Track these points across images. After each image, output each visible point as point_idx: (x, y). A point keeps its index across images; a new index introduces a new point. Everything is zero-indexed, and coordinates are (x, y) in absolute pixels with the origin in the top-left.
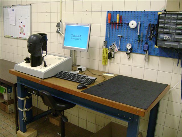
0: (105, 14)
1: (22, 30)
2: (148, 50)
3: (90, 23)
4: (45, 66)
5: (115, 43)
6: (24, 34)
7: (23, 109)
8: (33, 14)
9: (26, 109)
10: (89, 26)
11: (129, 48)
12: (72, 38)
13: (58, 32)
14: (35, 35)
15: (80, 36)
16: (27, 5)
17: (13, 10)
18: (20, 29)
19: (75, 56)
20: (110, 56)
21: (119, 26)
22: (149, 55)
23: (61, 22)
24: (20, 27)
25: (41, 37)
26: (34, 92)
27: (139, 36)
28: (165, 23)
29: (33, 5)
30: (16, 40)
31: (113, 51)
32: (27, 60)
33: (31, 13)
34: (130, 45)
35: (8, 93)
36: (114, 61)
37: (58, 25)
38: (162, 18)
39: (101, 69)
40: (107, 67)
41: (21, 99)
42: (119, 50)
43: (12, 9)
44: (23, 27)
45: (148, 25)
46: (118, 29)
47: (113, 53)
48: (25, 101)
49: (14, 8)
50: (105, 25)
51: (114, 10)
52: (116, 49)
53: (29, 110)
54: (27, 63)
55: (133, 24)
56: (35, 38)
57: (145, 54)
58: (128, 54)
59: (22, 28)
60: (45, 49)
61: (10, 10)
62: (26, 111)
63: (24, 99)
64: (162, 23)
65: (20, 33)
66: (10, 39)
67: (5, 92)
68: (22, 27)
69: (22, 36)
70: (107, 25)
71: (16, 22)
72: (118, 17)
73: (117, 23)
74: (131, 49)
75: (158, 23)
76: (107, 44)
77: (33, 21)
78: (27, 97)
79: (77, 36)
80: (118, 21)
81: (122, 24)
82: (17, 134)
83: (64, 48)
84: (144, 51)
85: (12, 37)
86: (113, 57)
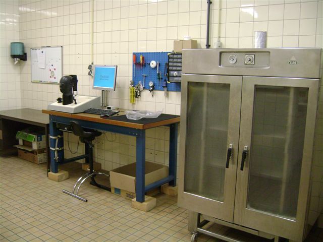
0: (132, 55)
1: (53, 74)
2: (166, 86)
3: (116, 64)
4: (76, 103)
5: (140, 82)
6: (55, 78)
7: (54, 148)
8: (64, 57)
9: (58, 148)
10: (115, 67)
11: (151, 86)
12: (101, 79)
13: (89, 74)
14: (66, 77)
15: (108, 77)
16: (58, 47)
17: (42, 52)
18: (50, 72)
19: (106, 98)
20: (137, 95)
21: (142, 66)
22: (167, 90)
23: (92, 64)
24: (50, 70)
25: (72, 78)
26: (66, 128)
27: (159, 74)
28: (173, 62)
29: (64, 47)
30: (46, 85)
31: (139, 90)
32: (59, 100)
33: (62, 55)
34: (152, 83)
35: (38, 141)
36: (141, 99)
37: (90, 67)
38: (171, 58)
39: (131, 108)
40: (135, 106)
41: (53, 138)
42: (144, 88)
43: (41, 50)
44: (54, 70)
45: (165, 64)
46: (142, 69)
47: (139, 91)
48: (57, 140)
49: (44, 50)
50: (132, 66)
51: (138, 52)
52: (142, 87)
53: (60, 149)
54: (59, 102)
55: (153, 64)
56: (66, 79)
57: (164, 90)
58: (151, 91)
59: (53, 72)
60: (76, 89)
61: (38, 52)
62: (58, 151)
63: (56, 138)
64: (171, 62)
65: (51, 77)
66: (38, 84)
67: (35, 141)
68: (52, 70)
69: (52, 80)
70: (133, 65)
71: (46, 65)
72: (141, 58)
73: (140, 64)
74: (153, 87)
75: (169, 62)
76: (134, 83)
77: (64, 63)
78: (59, 136)
79: (105, 77)
80: (141, 62)
81: (145, 64)
82: (48, 176)
83: (94, 88)
84: (164, 87)
85: (41, 82)
86: (140, 95)
